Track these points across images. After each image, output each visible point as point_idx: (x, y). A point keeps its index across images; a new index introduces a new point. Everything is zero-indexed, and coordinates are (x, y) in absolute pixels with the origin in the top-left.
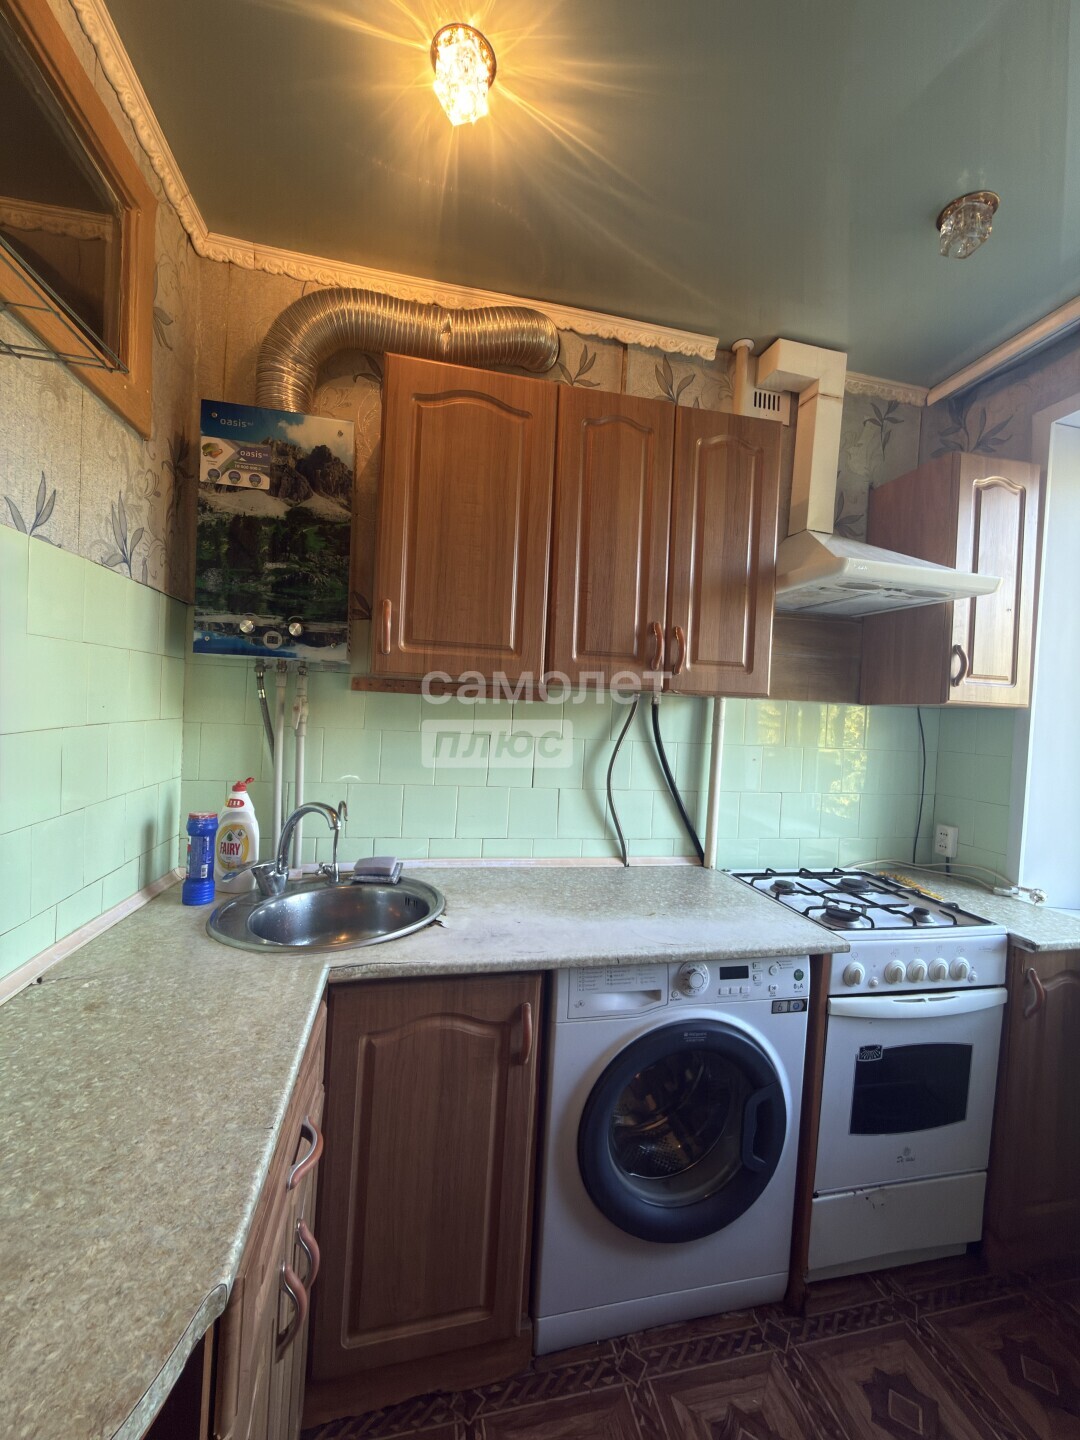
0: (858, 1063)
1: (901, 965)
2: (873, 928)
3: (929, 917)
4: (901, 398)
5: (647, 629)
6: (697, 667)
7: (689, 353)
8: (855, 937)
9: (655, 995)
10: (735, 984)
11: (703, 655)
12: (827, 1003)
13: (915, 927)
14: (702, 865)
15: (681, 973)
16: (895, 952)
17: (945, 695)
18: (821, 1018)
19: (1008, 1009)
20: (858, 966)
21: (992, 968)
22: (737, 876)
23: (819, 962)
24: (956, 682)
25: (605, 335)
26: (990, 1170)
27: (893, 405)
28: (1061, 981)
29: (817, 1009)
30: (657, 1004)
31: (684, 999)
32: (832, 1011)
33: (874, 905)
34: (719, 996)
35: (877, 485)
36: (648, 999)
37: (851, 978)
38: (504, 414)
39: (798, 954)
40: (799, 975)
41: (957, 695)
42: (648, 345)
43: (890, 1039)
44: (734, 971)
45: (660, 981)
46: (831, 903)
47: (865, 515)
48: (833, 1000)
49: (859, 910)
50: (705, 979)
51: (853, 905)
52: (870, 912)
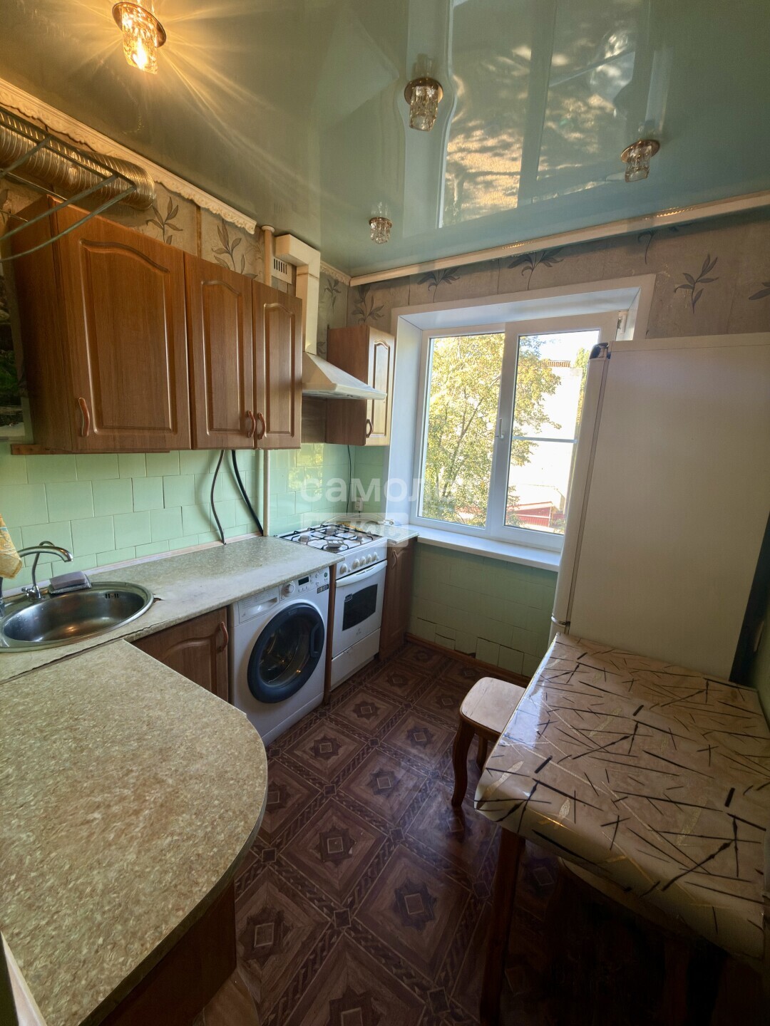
0: (345, 603)
1: (358, 560)
2: (348, 548)
3: (363, 539)
4: (340, 279)
5: (244, 415)
6: (269, 435)
7: (239, 226)
8: (343, 553)
9: (274, 600)
10: (304, 586)
11: (272, 428)
12: (336, 583)
13: (361, 544)
14: (263, 535)
15: (285, 589)
16: (356, 556)
17: (364, 442)
18: (333, 590)
19: (388, 568)
20: (345, 565)
21: (382, 555)
22: (281, 537)
23: (332, 568)
24: (368, 436)
25: (186, 197)
26: (382, 627)
27: (337, 282)
28: (401, 553)
29: (332, 587)
30: (275, 604)
31: (286, 598)
32: (337, 586)
33: (345, 539)
34: (299, 593)
35: (331, 327)
36: (271, 603)
37: (343, 570)
38: (150, 267)
39: (324, 567)
40: (326, 575)
41: (369, 442)
42: (214, 212)
43: (353, 591)
44: (303, 581)
45: (276, 594)
46: (330, 542)
47: (326, 344)
48: (337, 581)
49: (341, 542)
50: (294, 586)
51: (338, 541)
52: (345, 542)
